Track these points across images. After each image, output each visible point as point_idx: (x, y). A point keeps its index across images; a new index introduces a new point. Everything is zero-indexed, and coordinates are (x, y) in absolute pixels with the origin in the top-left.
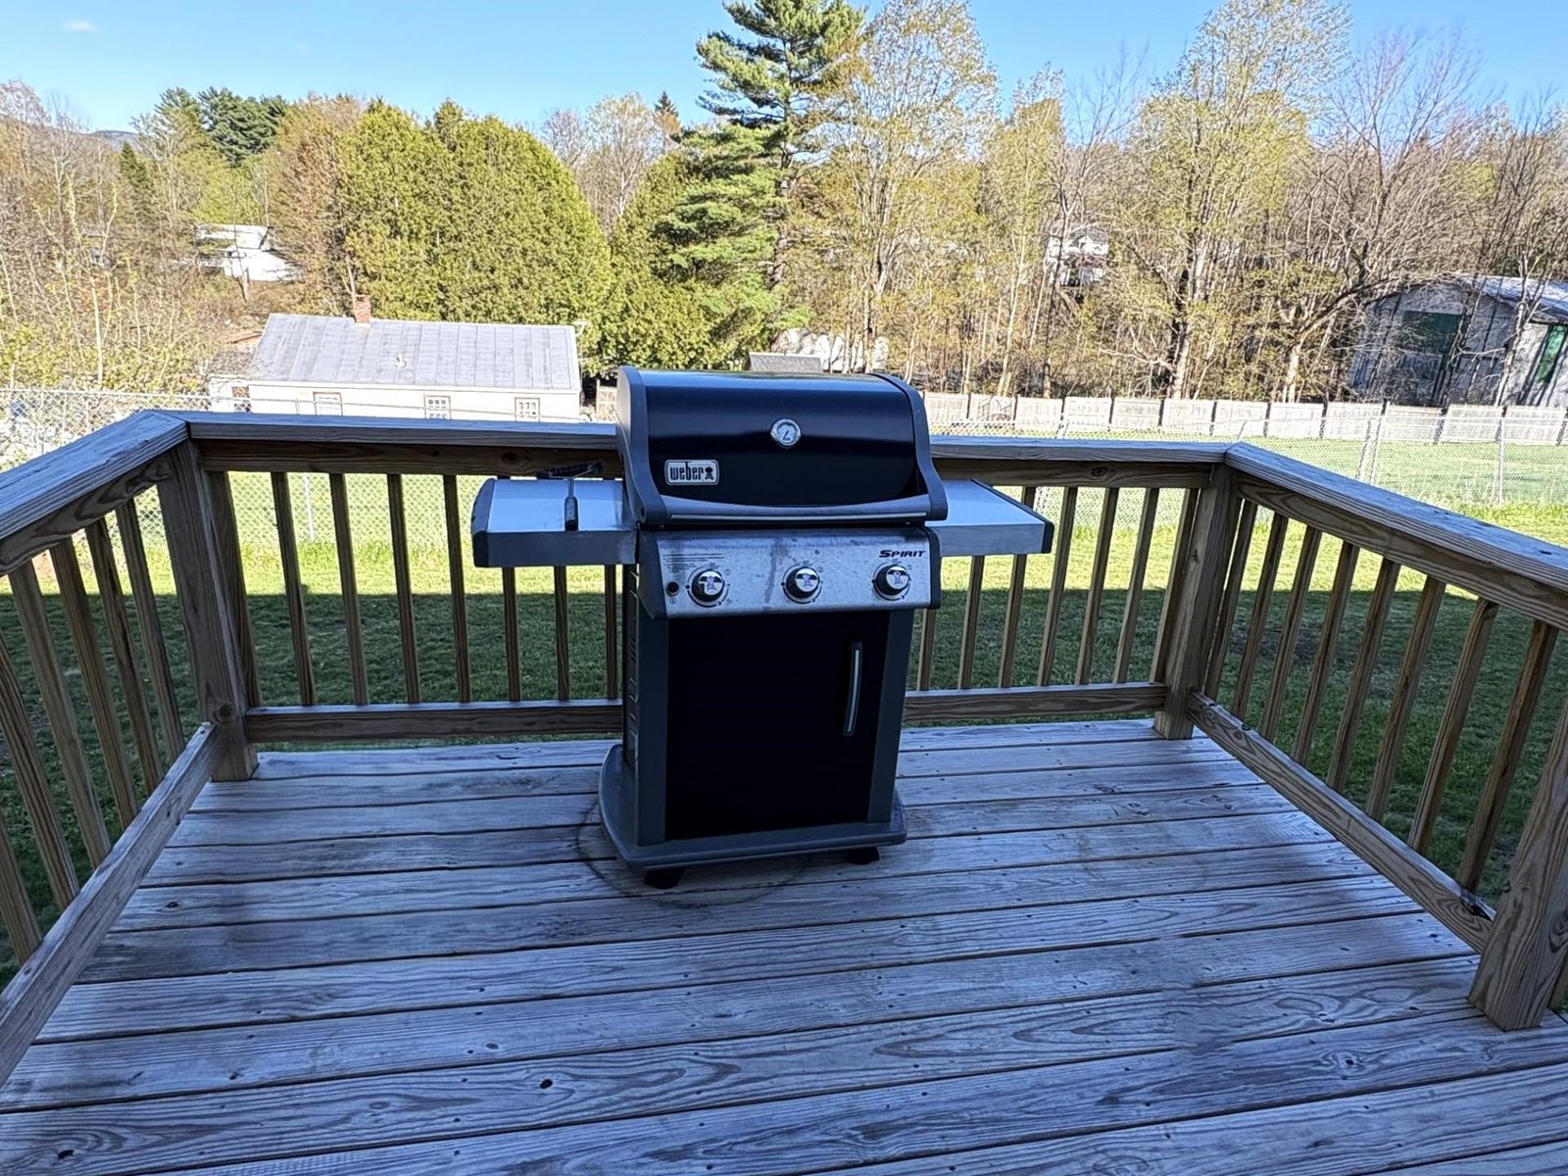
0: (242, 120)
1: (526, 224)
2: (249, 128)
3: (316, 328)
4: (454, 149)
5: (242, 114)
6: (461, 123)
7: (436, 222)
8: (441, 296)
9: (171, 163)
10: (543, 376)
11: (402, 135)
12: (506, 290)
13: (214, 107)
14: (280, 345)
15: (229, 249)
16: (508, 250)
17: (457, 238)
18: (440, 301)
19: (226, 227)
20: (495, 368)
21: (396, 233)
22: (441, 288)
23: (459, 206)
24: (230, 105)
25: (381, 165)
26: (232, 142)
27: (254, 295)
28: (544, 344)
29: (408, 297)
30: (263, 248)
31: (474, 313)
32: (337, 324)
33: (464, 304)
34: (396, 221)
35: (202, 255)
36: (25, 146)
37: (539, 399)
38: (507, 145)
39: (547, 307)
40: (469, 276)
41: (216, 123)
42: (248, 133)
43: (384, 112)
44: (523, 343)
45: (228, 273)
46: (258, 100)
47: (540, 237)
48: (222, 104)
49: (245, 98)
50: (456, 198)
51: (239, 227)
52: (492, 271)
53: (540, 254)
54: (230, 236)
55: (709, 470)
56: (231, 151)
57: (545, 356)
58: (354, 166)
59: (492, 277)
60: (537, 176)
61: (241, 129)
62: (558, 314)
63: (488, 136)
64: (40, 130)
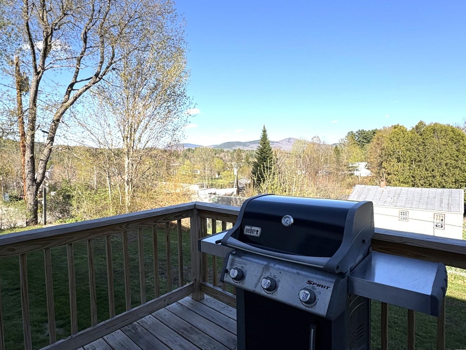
0: (366, 136)
1: (448, 155)
2: (367, 138)
3: (368, 189)
4: (421, 135)
5: (366, 135)
6: (425, 127)
7: (413, 157)
8: (413, 179)
9: (346, 149)
10: (447, 206)
11: (404, 134)
12: (438, 177)
13: (359, 134)
14: (357, 193)
15: (357, 169)
16: (440, 164)
17: (420, 161)
18: (412, 181)
19: (356, 163)
20: (427, 203)
21: (399, 161)
22: (413, 177)
23: (421, 152)
24: (363, 133)
25: (396, 142)
26: (363, 142)
27: (361, 180)
28: (449, 195)
29: (401, 180)
30: (366, 168)
31: (425, 185)
32: (374, 188)
33: (421, 182)
34: (399, 158)
35: (350, 170)
36: (316, 149)
37: (444, 215)
38: (442, 131)
39: (455, 182)
40: (424, 172)
41: (359, 138)
42: (367, 139)
43: (399, 128)
44: (440, 195)
45: (355, 175)
46: (371, 131)
47: (454, 159)
48: (361, 133)
49: (367, 131)
50: (420, 149)
51: (359, 163)
52: (433, 171)
53: (453, 165)
54: (357, 165)
55: (257, 231)
56: (362, 144)
57: (449, 200)
58: (388, 144)
59: (432, 173)
60: (454, 139)
61: (365, 138)
62: (460, 185)
63: (435, 129)
64: (319, 145)
